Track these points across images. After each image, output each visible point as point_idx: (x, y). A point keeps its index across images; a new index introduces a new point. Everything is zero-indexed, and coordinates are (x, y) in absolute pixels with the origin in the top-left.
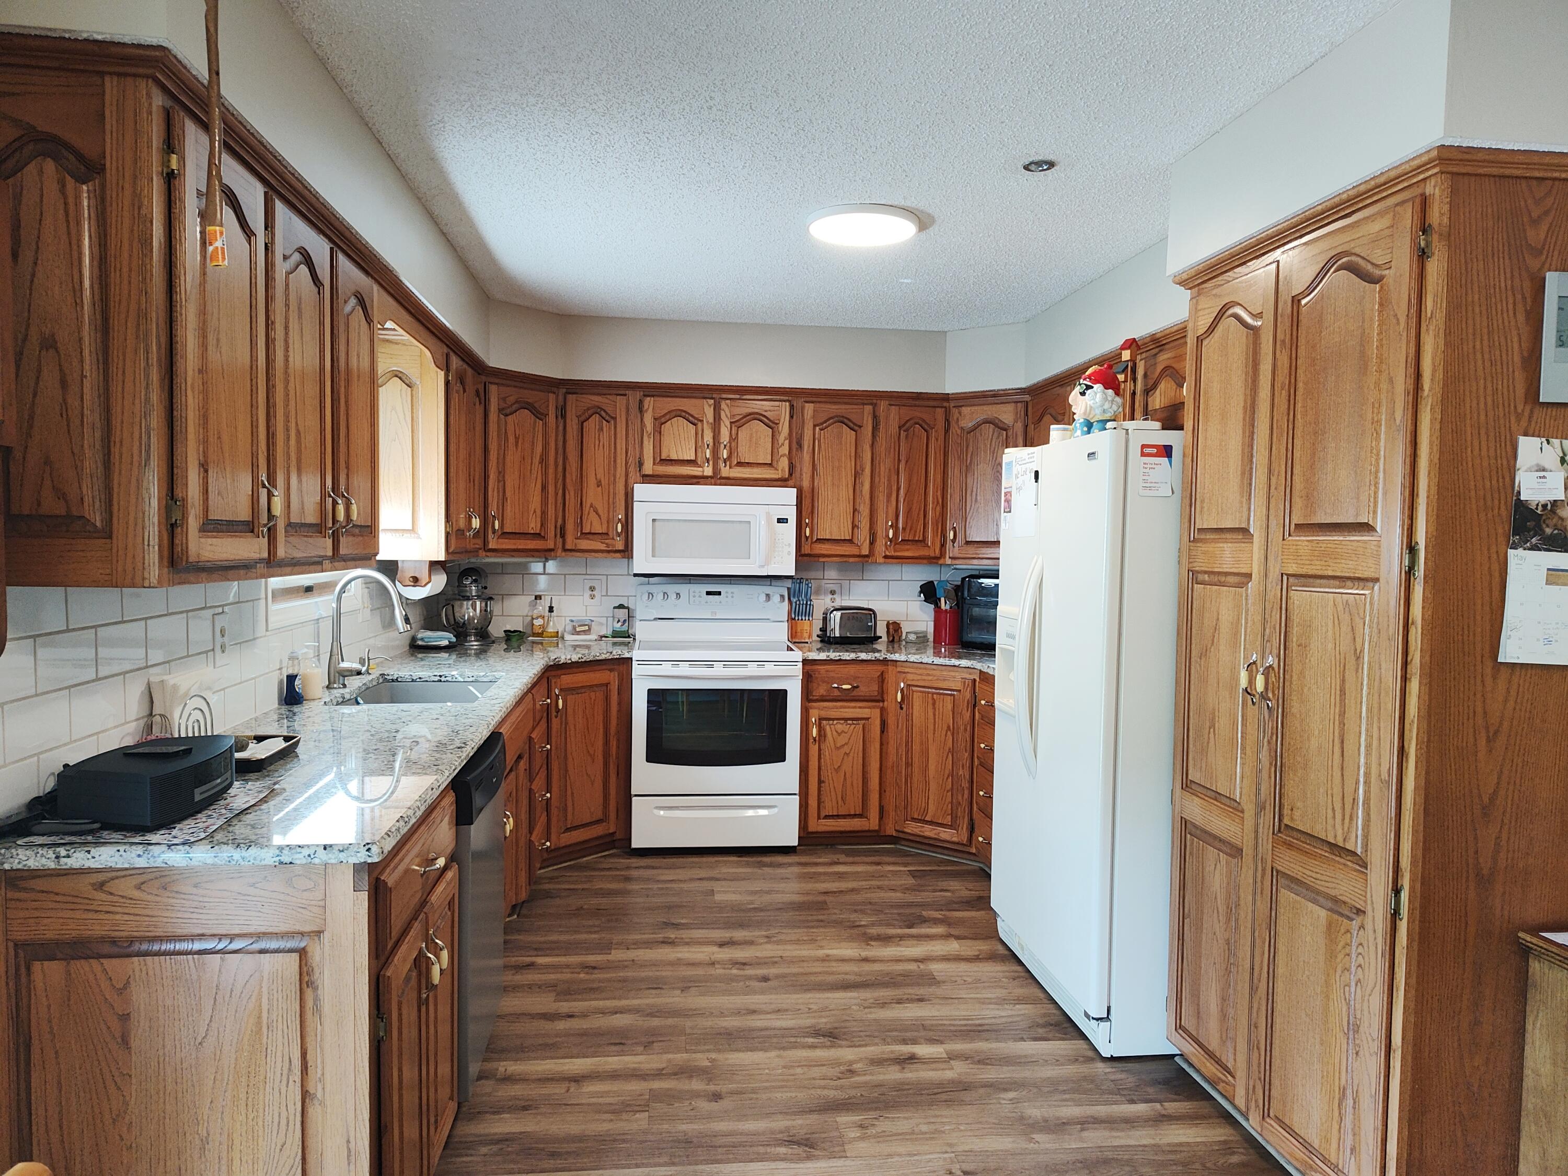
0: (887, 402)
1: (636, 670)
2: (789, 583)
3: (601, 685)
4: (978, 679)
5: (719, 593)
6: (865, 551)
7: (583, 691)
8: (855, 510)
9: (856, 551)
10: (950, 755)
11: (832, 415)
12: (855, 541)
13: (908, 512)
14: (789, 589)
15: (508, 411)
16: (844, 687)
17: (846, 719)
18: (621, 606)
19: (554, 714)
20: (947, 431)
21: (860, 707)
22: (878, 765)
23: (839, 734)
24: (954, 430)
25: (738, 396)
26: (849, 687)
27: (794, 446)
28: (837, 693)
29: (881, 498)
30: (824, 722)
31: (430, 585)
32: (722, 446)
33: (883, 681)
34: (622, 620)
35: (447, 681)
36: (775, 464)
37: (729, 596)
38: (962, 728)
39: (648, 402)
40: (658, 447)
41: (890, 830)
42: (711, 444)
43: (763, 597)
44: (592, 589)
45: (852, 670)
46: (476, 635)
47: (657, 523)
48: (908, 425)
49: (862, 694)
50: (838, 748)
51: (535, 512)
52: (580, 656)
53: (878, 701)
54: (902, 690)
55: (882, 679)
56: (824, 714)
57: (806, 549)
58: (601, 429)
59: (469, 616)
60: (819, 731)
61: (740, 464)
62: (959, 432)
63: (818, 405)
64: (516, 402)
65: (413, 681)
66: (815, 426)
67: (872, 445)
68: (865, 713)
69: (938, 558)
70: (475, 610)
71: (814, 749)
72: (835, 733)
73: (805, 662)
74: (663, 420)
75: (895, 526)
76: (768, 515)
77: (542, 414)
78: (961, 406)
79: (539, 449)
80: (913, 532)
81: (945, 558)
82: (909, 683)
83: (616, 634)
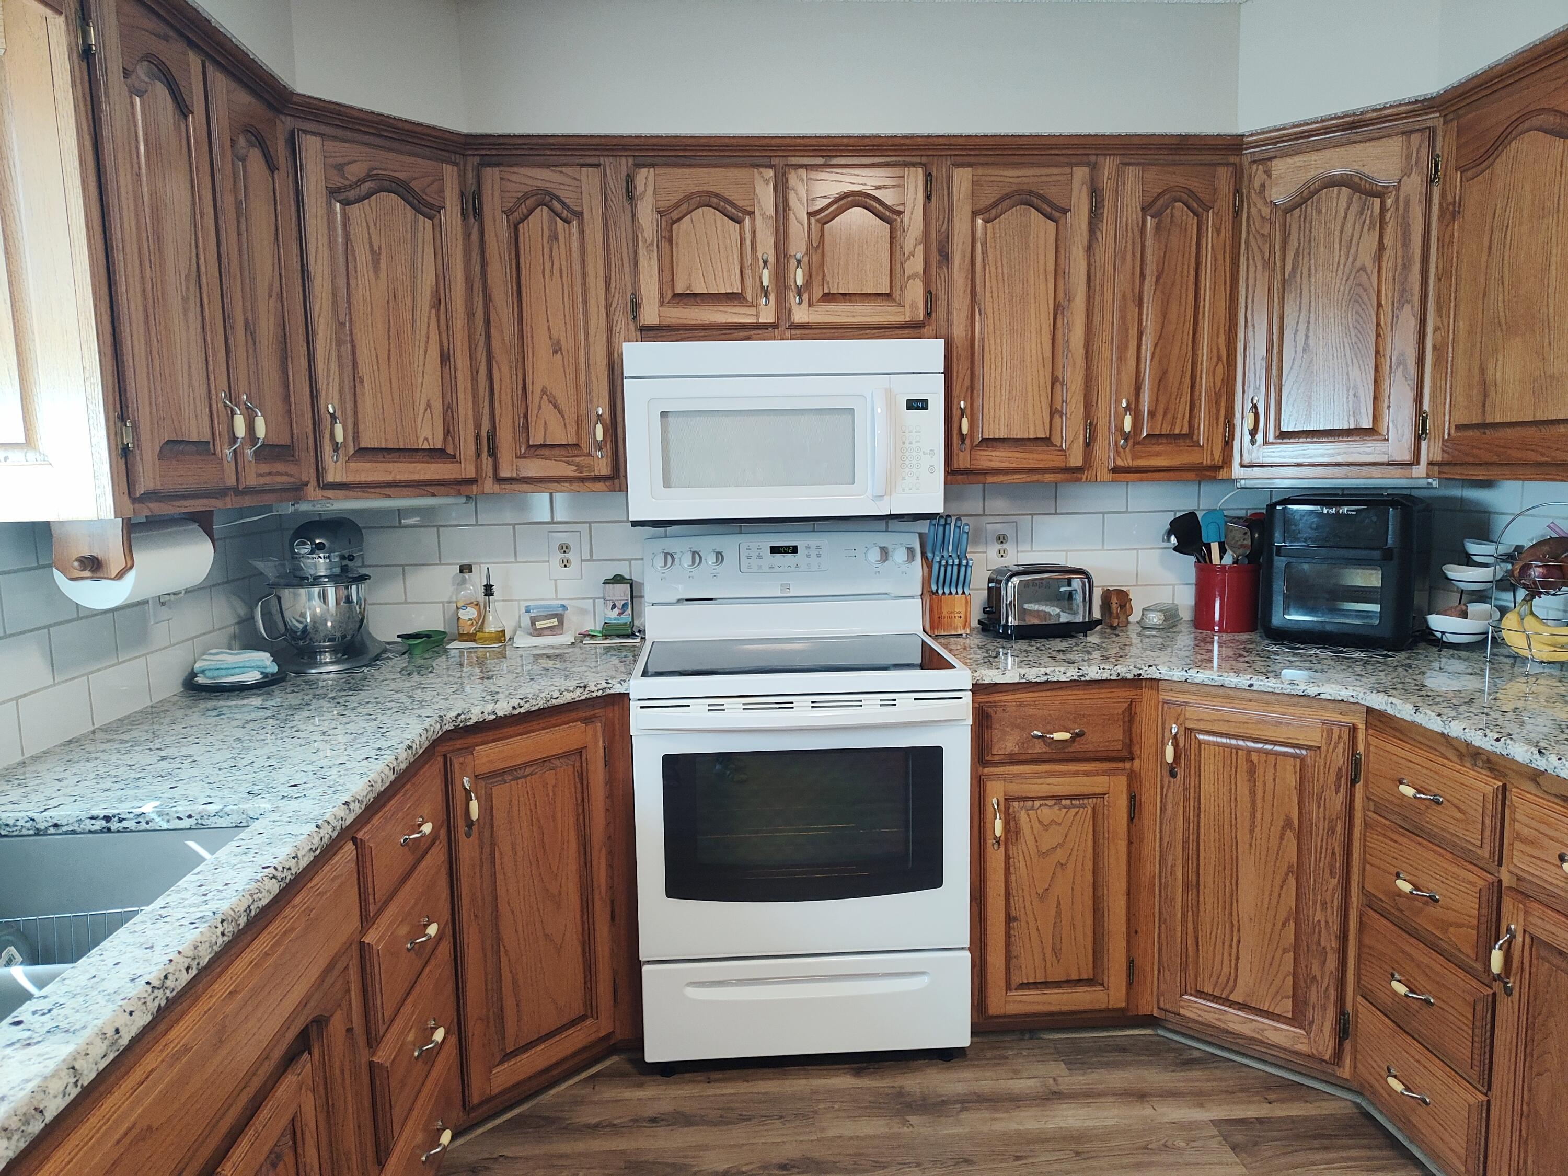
0: (1118, 160)
1: (639, 719)
2: (924, 527)
3: (567, 755)
4: (1361, 726)
5: (794, 550)
6: (1076, 460)
7: (528, 771)
8: (1055, 380)
9: (1058, 462)
10: (1292, 881)
11: (1007, 190)
12: (1056, 440)
13: (1161, 380)
14: (921, 535)
15: (352, 194)
16: (1058, 736)
17: (1058, 798)
18: (618, 579)
19: (462, 828)
20: (1237, 213)
21: (1087, 774)
22: (1124, 886)
23: (1046, 827)
24: (1257, 208)
25: (821, 161)
26: (1066, 736)
27: (935, 256)
28: (1039, 748)
29: (1105, 354)
30: (1016, 804)
31: (131, 576)
32: (793, 262)
33: (1131, 721)
34: (619, 605)
35: (126, 830)
36: (897, 294)
37: (813, 553)
38: (1323, 826)
39: (645, 179)
40: (667, 271)
41: (1147, 1005)
42: (772, 260)
43: (875, 555)
44: (564, 548)
45: (1070, 698)
46: (334, 651)
47: (671, 420)
48: (1161, 202)
49: (1091, 747)
50: (1043, 855)
51: (429, 406)
52: (516, 702)
53: (1122, 760)
54: (1175, 738)
55: (1130, 717)
56: (1015, 789)
57: (963, 460)
58: (554, 237)
59: (314, 615)
60: (1006, 824)
61: (828, 297)
62: (1266, 211)
63: (980, 171)
64: (369, 177)
65: (38, 833)
66: (975, 214)
67: (1089, 249)
68: (1098, 783)
69: (1217, 468)
70: (325, 601)
71: (996, 858)
72: (1036, 825)
73: (977, 689)
74: (675, 215)
75: (1134, 409)
76: (889, 395)
77: (431, 206)
78: (1270, 159)
79: (428, 280)
80: (1169, 416)
81: (1230, 466)
82: (1189, 725)
83: (609, 631)
